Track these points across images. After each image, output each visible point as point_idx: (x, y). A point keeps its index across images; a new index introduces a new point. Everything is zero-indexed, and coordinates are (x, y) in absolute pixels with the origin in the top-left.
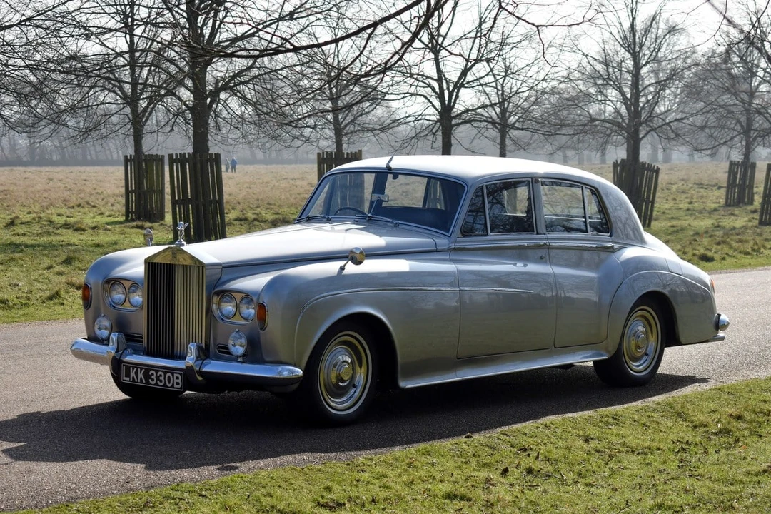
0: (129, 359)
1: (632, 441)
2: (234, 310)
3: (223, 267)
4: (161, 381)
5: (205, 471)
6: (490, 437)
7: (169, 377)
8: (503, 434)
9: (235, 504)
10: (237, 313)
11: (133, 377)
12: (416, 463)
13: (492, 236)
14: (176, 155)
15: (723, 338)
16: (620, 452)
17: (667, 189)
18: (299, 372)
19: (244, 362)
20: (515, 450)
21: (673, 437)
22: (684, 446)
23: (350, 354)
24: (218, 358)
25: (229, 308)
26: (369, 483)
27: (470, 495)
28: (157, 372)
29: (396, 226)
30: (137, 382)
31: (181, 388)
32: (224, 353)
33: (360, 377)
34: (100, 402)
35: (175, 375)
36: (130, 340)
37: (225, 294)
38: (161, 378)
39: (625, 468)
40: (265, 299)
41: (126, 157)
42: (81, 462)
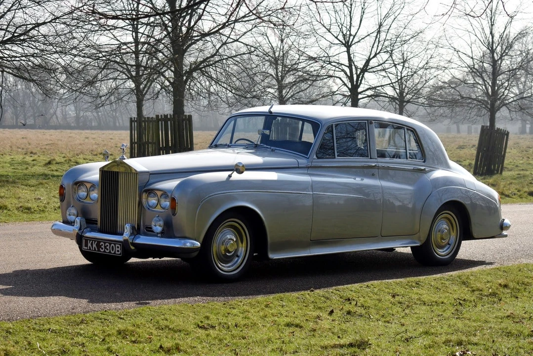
0: (88, 235)
1: (425, 298)
2: (157, 202)
3: (151, 174)
4: (107, 249)
5: (126, 304)
6: (326, 292)
7: (113, 246)
8: (336, 290)
9: (141, 323)
10: (159, 205)
11: (90, 247)
12: (271, 305)
13: (338, 159)
14: (161, 116)
15: (506, 236)
16: (415, 304)
17: (526, 151)
18: (198, 244)
19: (162, 237)
20: (342, 300)
21: (456, 296)
22: (461, 302)
23: (235, 234)
24: (146, 235)
25: (153, 201)
26: (236, 315)
27: (302, 324)
28: (105, 243)
29: (273, 150)
30: (92, 250)
31: (120, 254)
32: (149, 231)
33: (242, 249)
34: (70, 265)
35: (117, 245)
36: (90, 222)
37: (151, 192)
38: (107, 247)
39: (416, 313)
40: (176, 196)
41: (131, 119)
42: (46, 297)
